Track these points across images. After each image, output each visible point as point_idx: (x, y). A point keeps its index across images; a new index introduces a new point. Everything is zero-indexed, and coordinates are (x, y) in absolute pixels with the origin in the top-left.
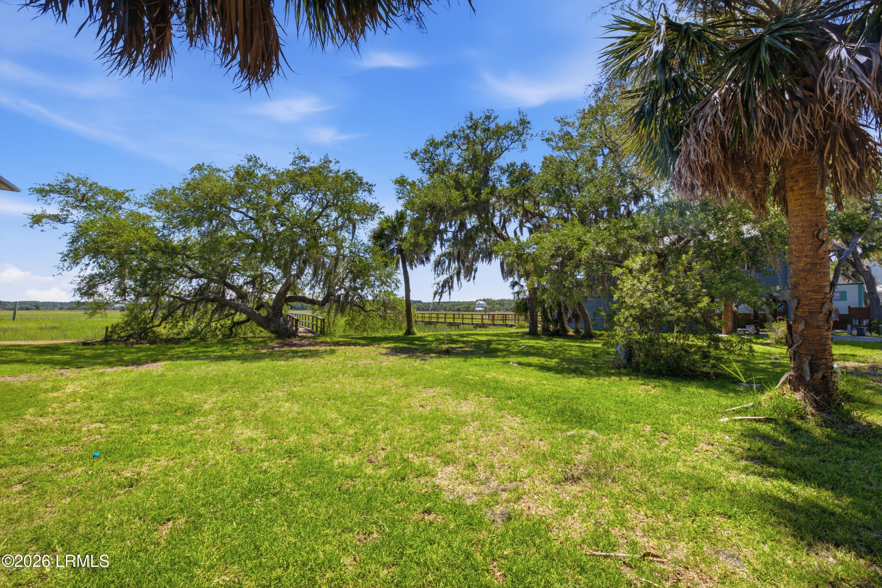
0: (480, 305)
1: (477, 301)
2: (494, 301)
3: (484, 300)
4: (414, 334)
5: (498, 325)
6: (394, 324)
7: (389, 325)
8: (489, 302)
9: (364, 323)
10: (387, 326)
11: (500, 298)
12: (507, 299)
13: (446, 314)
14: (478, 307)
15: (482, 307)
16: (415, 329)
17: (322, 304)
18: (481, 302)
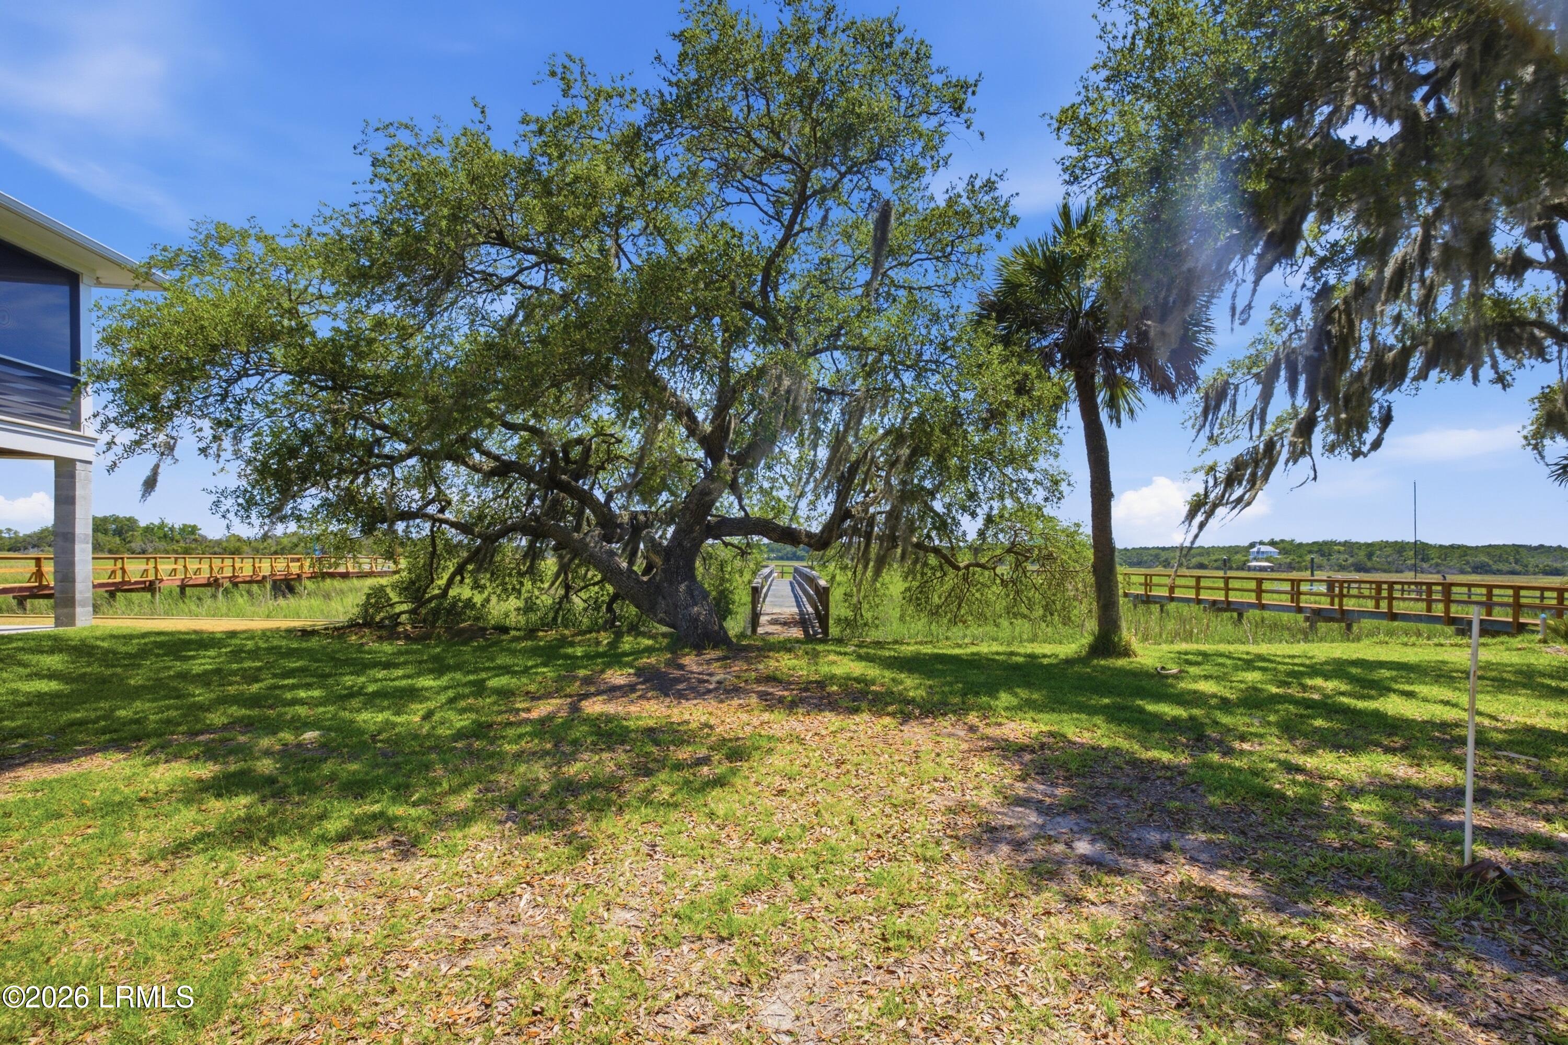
0: (1259, 556)
1: (1252, 545)
2: (1300, 545)
3: (1272, 543)
4: (1126, 652)
5: (1405, 617)
6: (1046, 608)
7: (1030, 609)
8: (1284, 547)
9: (957, 598)
10: (1024, 610)
11: (1320, 539)
12: (1341, 539)
13: (1198, 578)
14: (1256, 559)
15: (1267, 560)
16: (1128, 634)
17: (820, 542)
18: (1263, 548)
